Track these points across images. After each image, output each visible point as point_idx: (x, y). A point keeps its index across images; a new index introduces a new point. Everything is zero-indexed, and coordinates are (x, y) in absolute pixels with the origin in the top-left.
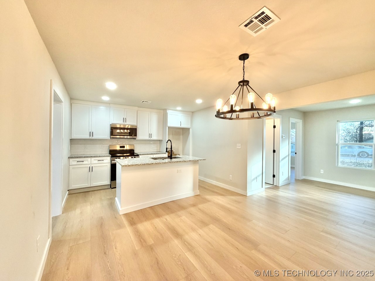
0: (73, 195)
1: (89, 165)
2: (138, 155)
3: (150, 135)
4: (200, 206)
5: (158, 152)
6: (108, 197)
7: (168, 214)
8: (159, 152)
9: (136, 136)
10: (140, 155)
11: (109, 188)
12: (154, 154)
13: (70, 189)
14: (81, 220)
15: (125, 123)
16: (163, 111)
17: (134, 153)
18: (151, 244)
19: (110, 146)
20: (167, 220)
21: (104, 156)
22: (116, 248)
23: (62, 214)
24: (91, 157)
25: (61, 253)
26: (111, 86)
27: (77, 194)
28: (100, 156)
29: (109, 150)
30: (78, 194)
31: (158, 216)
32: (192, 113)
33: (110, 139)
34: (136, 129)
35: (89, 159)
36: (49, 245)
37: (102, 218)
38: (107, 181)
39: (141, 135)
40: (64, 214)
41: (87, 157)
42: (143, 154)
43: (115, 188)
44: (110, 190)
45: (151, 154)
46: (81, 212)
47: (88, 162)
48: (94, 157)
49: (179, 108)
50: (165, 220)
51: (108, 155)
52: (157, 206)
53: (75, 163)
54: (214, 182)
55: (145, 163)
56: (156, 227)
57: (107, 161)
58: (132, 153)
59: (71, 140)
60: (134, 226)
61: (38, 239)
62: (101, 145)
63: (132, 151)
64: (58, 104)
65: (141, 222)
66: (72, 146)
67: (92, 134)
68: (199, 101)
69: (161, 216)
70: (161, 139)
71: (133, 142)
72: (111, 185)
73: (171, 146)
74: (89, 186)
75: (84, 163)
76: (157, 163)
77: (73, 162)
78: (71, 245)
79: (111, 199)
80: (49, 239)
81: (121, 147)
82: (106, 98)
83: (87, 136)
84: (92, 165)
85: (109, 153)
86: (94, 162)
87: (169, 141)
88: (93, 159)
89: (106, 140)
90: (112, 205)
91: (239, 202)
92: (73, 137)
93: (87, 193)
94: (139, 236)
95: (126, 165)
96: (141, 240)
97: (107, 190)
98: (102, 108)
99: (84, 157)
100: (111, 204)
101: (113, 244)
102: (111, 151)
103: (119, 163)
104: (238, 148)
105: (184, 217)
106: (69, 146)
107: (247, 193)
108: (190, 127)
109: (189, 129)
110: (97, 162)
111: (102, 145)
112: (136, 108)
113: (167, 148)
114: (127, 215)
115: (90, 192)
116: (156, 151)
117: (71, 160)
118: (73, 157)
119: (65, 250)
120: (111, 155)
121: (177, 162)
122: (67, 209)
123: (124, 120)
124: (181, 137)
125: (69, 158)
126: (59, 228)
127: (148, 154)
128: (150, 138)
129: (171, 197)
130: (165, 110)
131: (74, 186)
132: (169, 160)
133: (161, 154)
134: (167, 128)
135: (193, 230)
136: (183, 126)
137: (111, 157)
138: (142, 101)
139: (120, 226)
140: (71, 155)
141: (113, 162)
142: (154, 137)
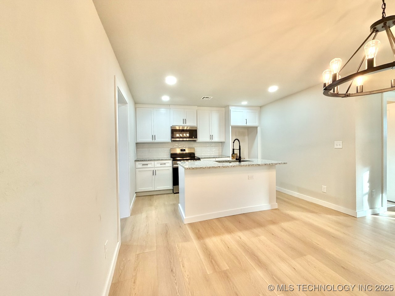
0: (139, 198)
1: (153, 169)
2: (199, 159)
3: (211, 137)
4: (282, 224)
5: (220, 155)
6: (171, 203)
7: (240, 230)
8: (222, 155)
9: (196, 138)
10: (202, 158)
11: (172, 193)
12: (217, 157)
13: (137, 191)
14: (146, 226)
15: (185, 125)
16: (224, 108)
17: (195, 157)
18: (225, 269)
19: (171, 149)
20: (241, 238)
21: (166, 160)
22: (183, 267)
23: (131, 216)
24: (155, 160)
25: (129, 260)
26: (171, 80)
27: (142, 197)
28: (162, 160)
29: (170, 154)
30: (144, 197)
31: (229, 231)
32: (260, 108)
33: (171, 142)
34: (196, 131)
35: (153, 162)
36: (118, 249)
37: (166, 225)
38: (169, 185)
39: (202, 137)
40: (133, 217)
41: (151, 160)
42: (204, 158)
43: (178, 193)
44: (173, 195)
45: (213, 158)
46: (147, 216)
47: (151, 165)
48: (157, 160)
49: (245, 103)
50: (238, 238)
51: (170, 158)
52: (225, 218)
53: (140, 166)
54: (296, 194)
55: (211, 166)
56: (228, 246)
57: (169, 163)
58: (192, 157)
59: (137, 144)
60: (202, 241)
61: (105, 245)
62: (162, 149)
63: (192, 155)
64: (123, 106)
65: (209, 236)
66: (138, 149)
67: (154, 137)
68: (273, 89)
69: (232, 232)
70: (223, 140)
71: (193, 145)
72: (173, 190)
73: (240, 146)
74: (154, 190)
75: (149, 166)
76: (224, 166)
77: (139, 165)
78: (138, 253)
79: (174, 204)
80: (119, 242)
81: (182, 150)
82: (166, 98)
83: (150, 140)
84: (156, 169)
85: (170, 156)
86: (157, 165)
87: (236, 140)
88: (156, 162)
89: (168, 143)
90: (176, 213)
91: (347, 226)
92: (139, 141)
93: (152, 196)
94: (209, 255)
95: (190, 168)
96: (212, 261)
97: (170, 195)
98: (163, 110)
99: (148, 160)
100: (175, 211)
101: (180, 260)
102: (172, 154)
103: (182, 166)
104: (336, 147)
105: (263, 238)
106: (136, 150)
107: (357, 212)
108: (258, 125)
109: (257, 127)
110: (159, 165)
111: (164, 148)
112: (196, 108)
113: (233, 149)
114: (191, 225)
115: (155, 196)
116: (218, 155)
117: (137, 163)
118: (138, 160)
119: (132, 257)
120: (172, 159)
121: (249, 165)
122: (135, 211)
123: (185, 121)
124: (246, 137)
125: (135, 161)
126: (128, 230)
127: (209, 158)
128: (211, 140)
129: (241, 209)
130: (227, 107)
131: (140, 189)
132: (238, 163)
133: (224, 157)
134: (230, 127)
135: (282, 259)
136: (249, 124)
137: (173, 160)
138: (203, 98)
139: (186, 239)
140: (137, 158)
141: (175, 166)
142: (216, 139)
